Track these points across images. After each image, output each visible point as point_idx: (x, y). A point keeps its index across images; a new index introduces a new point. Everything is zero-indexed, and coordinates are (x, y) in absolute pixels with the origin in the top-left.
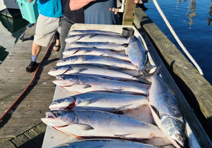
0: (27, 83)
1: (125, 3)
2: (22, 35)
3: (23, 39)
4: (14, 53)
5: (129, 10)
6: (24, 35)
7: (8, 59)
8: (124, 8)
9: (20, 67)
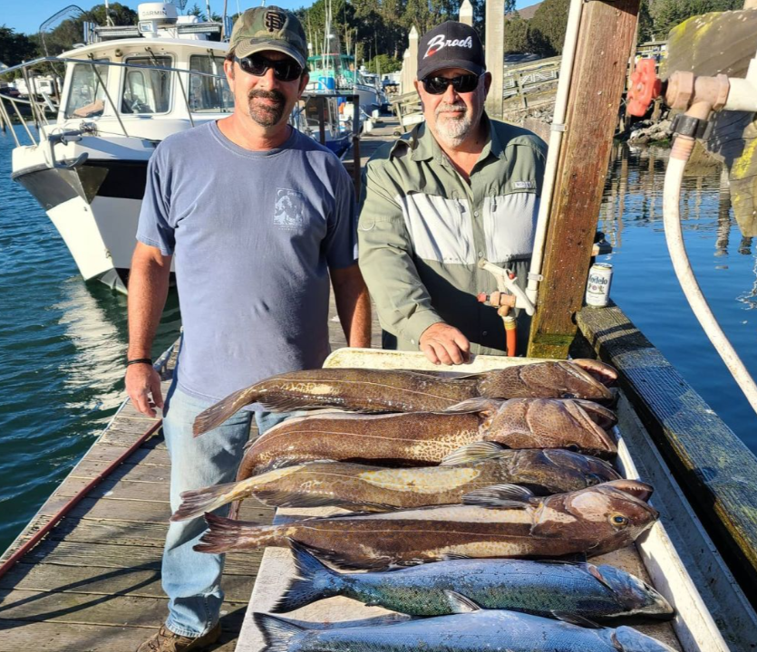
0: (156, 544)
1: (540, 273)
2: (163, 357)
3: (163, 370)
4: (129, 420)
5: (555, 302)
6: (167, 358)
7: (101, 444)
8: (538, 295)
9: (139, 479)
